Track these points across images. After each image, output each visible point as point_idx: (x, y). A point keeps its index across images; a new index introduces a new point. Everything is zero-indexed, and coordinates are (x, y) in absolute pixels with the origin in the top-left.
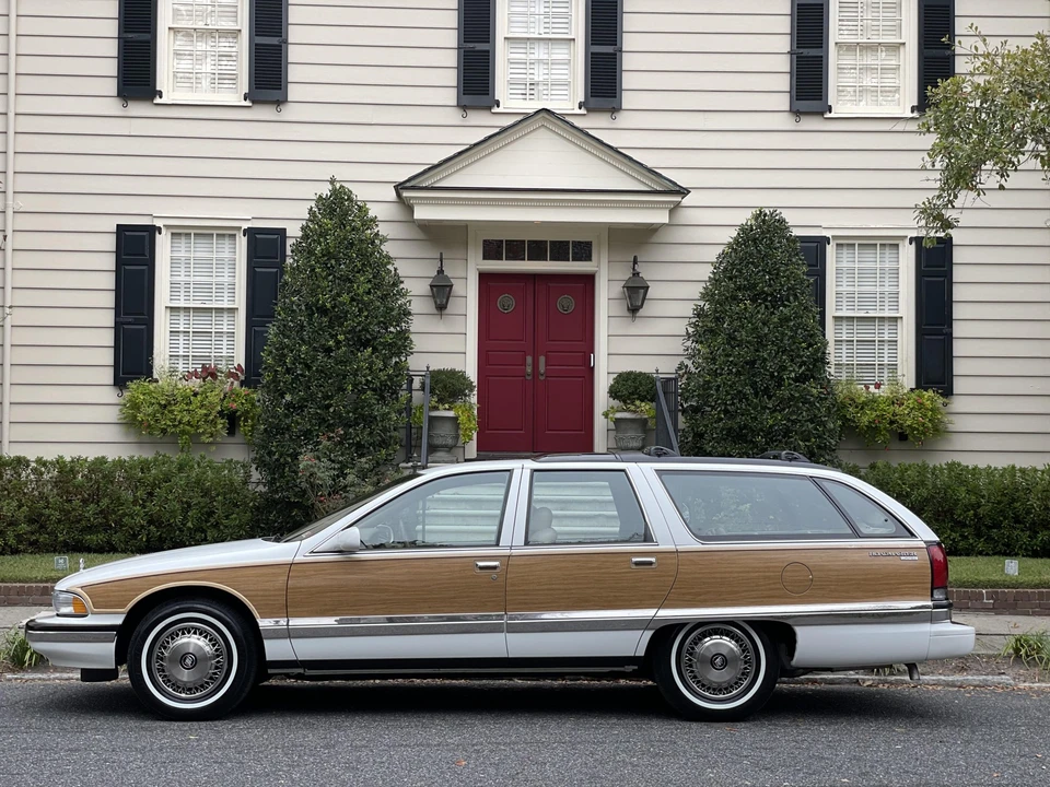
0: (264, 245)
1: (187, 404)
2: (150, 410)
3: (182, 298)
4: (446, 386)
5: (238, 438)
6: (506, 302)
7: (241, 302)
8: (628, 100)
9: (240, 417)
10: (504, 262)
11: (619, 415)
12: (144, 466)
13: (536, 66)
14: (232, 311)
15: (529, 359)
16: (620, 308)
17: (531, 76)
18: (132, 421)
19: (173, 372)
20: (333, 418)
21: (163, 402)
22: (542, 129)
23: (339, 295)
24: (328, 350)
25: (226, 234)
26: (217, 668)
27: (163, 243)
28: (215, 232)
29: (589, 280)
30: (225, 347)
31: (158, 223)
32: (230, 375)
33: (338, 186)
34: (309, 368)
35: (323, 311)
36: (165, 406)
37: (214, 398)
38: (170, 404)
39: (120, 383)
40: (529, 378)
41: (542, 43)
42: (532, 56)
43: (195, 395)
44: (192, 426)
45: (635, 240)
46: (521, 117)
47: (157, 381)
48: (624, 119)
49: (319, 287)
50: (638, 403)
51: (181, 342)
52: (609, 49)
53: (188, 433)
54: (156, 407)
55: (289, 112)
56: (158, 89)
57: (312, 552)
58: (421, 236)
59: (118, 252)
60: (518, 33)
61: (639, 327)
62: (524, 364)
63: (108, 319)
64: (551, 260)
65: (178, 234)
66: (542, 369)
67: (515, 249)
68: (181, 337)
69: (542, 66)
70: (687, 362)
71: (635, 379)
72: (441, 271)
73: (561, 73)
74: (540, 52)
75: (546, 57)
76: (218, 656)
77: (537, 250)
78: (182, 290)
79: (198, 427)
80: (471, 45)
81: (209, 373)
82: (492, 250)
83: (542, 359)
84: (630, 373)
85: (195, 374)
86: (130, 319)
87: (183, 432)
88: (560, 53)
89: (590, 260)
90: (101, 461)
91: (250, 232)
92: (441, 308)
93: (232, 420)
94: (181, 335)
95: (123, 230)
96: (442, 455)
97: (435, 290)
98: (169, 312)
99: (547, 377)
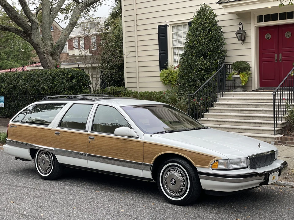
1: (172, 76)
2: (163, 78)
3: (176, 45)
10: (264, 23)
15: (276, 55)
27: (169, 30)
28: (182, 24)
31: (168, 24)
36: (167, 77)
39: (161, 70)
40: (276, 62)
43: (175, 73)
44: (173, 82)
51: (176, 58)
54: (165, 77)
58: (237, 17)
59: (159, 33)
62: (274, 57)
63: (157, 52)
64: (279, 20)
66: (280, 58)
67: (267, 18)
72: (240, 29)
77: (275, 17)
78: (176, 42)
82: (260, 19)
83: (280, 55)
86: (163, 52)
89: (293, 18)
91: (189, 23)
94: (176, 55)
95: (160, 27)
96: (238, 89)
97: (238, 35)
98: (173, 49)
99: (282, 61)
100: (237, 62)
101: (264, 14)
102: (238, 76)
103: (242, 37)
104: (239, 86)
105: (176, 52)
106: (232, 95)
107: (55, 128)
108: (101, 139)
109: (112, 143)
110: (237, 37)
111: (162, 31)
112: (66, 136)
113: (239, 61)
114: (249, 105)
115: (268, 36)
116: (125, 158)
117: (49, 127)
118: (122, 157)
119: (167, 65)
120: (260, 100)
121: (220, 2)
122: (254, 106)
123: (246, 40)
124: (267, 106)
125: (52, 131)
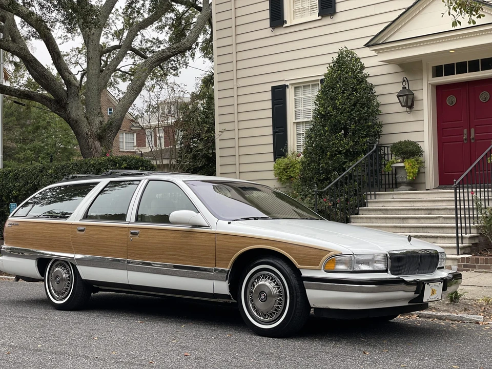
3: (301, 117)
10: (444, 77)
15: (465, 131)
25: (316, 84)
27: (290, 94)
28: (311, 84)
31: (287, 83)
36: (285, 170)
39: (275, 160)
40: (465, 142)
51: (301, 139)
56: (285, 20)
59: (273, 100)
62: (462, 134)
63: (270, 131)
64: (469, 72)
65: (297, 87)
66: (473, 135)
67: (449, 69)
72: (405, 88)
77: (461, 68)
78: (301, 114)
83: (473, 130)
91: (321, 82)
94: (301, 135)
95: (274, 89)
96: (403, 187)
97: (401, 98)
98: (295, 125)
99: (476, 140)
100: (400, 143)
101: (443, 63)
102: (402, 165)
103: (408, 101)
104: (404, 183)
105: (301, 129)
106: (391, 197)
107: (78, 222)
108: (149, 234)
109: (167, 239)
110: (400, 102)
111: (279, 95)
112: (95, 233)
113: (403, 140)
114: (418, 209)
115: (451, 100)
116: (186, 262)
117: (68, 221)
118: (182, 260)
119: (286, 151)
120: (436, 203)
121: (370, 44)
122: (426, 212)
123: (416, 107)
124: (448, 210)
125: (73, 227)
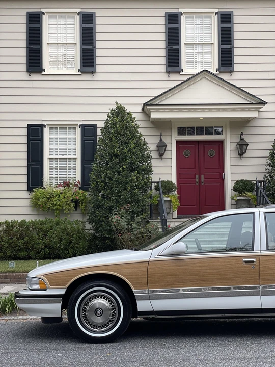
0: (88, 131)
1: (58, 197)
2: (43, 200)
3: (54, 154)
4: (166, 187)
5: (79, 211)
6: (187, 153)
7: (78, 155)
8: (237, 68)
9: (80, 202)
10: (186, 136)
11: (238, 198)
12: (42, 223)
13: (197, 55)
14: (75, 159)
15: (197, 176)
16: (236, 154)
17: (196, 59)
18: (36, 205)
19: (51, 184)
20: (122, 201)
21: (49, 197)
22: (204, 79)
23: (123, 149)
24: (119, 173)
25: (72, 127)
26: (113, 315)
27: (46, 131)
28: (67, 127)
29: (221, 143)
30: (72, 174)
31: (44, 123)
32: (75, 185)
33: (119, 105)
34: (112, 180)
35: (116, 156)
36: (49, 198)
37: (69, 194)
38: (51, 197)
39: (30, 189)
40: (197, 184)
41: (199, 45)
42: (196, 51)
43: (61, 193)
44: (60, 206)
45: (241, 125)
46: (192, 76)
47: (45, 188)
48: (235, 76)
49: (114, 146)
50: (246, 192)
51: (54, 172)
52: (228, 47)
53: (59, 209)
54: (46, 199)
55: (97, 76)
56: (43, 68)
57: (159, 255)
58: (152, 126)
59: (28, 136)
60: (190, 41)
61: (244, 161)
62: (195, 178)
63: (25, 163)
64: (206, 135)
65: (53, 127)
66: (203, 180)
67: (191, 131)
68: (54, 170)
69: (200, 55)
70: (267, 175)
71: (245, 182)
72: (161, 140)
73: (208, 58)
74: (199, 49)
75: (201, 51)
76: (113, 309)
77: (200, 131)
78: (54, 151)
79: (63, 207)
80: (171, 47)
81: (67, 184)
82: (181, 131)
83: (202, 176)
84: (242, 180)
85: (60, 185)
86: (34, 163)
87: (57, 209)
88: (207, 49)
89: (222, 134)
90: (24, 222)
91: (82, 126)
92: (161, 155)
93: (77, 203)
94: (54, 169)
98: (49, 160)
99: (205, 183)
105: (55, 164)
111: (35, 134)
